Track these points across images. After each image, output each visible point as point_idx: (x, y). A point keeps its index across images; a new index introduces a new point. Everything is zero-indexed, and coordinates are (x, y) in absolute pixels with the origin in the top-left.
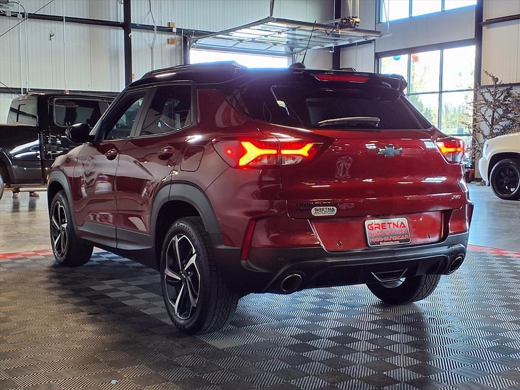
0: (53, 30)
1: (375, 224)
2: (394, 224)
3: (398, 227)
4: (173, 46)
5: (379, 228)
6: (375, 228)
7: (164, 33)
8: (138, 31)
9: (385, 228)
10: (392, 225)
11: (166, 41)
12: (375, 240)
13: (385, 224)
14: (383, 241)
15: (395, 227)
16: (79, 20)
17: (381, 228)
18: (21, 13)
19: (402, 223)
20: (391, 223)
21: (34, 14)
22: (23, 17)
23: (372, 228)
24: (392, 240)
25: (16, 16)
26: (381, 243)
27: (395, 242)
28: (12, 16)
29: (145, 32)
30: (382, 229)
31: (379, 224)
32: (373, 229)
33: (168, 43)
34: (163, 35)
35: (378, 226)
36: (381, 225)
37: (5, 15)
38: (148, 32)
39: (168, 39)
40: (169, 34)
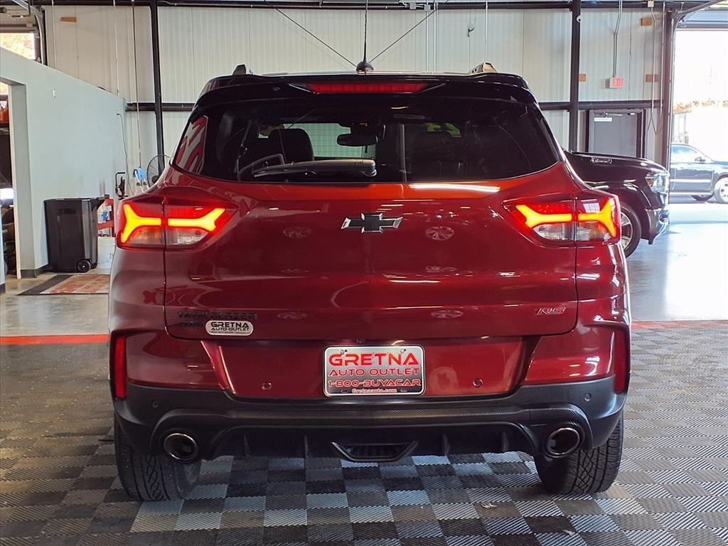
0: (472, 23)
1: (347, 355)
2: (391, 356)
3: (399, 362)
4: (650, 28)
5: (354, 362)
6: (346, 362)
7: (635, 11)
8: (595, 11)
9: (370, 364)
10: (385, 359)
11: (639, 22)
12: (341, 384)
13: (370, 355)
14: (360, 387)
16: (508, 5)
17: (359, 362)
18: (429, 4)
19: (411, 355)
20: (384, 355)
21: (446, 3)
22: (432, 8)
23: (338, 362)
24: (381, 387)
25: (423, 9)
26: (354, 390)
27: (387, 390)
28: (417, 8)
29: (605, 11)
30: (363, 364)
31: (356, 356)
32: (341, 364)
33: (642, 25)
34: (634, 14)
35: (354, 358)
36: (360, 357)
37: (408, 9)
38: (611, 11)
39: (642, 19)
40: (642, 11)
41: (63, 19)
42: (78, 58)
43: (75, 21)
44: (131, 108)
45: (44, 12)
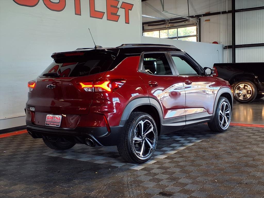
2: (56, 118)
5: (51, 118)
9: (53, 119)
10: (55, 118)
12: (48, 123)
13: (53, 117)
14: (51, 124)
15: (57, 119)
19: (60, 118)
20: (55, 117)
23: (48, 118)
24: (54, 124)
31: (51, 117)
41: (206, 21)
42: (210, 32)
43: (209, 21)
44: (225, 48)
45: (200, 19)
